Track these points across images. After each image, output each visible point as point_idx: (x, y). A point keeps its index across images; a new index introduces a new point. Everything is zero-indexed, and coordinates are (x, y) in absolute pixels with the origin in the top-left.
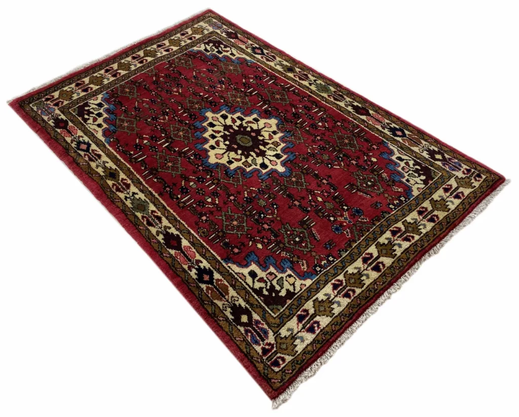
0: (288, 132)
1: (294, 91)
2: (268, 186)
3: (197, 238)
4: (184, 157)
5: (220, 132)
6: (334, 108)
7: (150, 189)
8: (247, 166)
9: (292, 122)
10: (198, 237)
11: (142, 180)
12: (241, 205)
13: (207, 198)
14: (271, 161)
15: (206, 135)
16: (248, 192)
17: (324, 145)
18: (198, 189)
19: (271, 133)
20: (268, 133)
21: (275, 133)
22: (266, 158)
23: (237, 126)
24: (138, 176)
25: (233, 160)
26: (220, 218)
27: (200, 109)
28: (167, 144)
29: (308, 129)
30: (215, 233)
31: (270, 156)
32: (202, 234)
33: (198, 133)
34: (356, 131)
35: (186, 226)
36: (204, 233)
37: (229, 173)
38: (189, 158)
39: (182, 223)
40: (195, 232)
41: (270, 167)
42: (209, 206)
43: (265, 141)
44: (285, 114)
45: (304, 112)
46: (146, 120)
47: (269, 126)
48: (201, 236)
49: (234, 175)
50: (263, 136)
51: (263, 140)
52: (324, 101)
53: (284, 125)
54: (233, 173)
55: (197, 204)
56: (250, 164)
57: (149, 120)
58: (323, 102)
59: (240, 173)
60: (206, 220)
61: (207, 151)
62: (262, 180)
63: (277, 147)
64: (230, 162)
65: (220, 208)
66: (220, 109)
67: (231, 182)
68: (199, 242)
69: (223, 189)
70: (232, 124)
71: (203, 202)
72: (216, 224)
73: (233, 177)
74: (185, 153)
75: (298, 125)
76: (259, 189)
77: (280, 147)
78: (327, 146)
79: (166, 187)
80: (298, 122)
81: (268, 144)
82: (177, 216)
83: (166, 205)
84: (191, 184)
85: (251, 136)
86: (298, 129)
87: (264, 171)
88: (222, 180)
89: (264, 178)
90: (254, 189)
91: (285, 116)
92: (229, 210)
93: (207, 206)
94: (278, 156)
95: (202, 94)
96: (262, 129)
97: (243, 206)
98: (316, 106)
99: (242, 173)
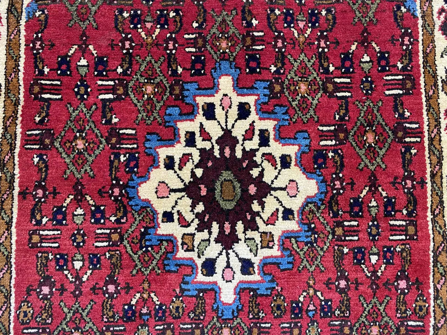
0: (310, 229)
1: (408, 147)
2: (181, 311)
3: (10, 314)
4: (113, 147)
5: (209, 139)
6: (432, 244)
7: (17, 171)
8: (185, 247)
9: (336, 215)
10: (13, 314)
11: (18, 143)
12: (111, 314)
13: (79, 257)
14: (228, 266)
15: (184, 127)
16: (142, 297)
17: (334, 307)
18: (79, 230)
19: (281, 209)
20: (278, 206)
21: (288, 214)
22: (228, 254)
23: (244, 150)
24: (19, 130)
25: (176, 217)
26: (66, 310)
27: (224, 57)
28: (110, 96)
29: (346, 250)
30: (39, 329)
31: (237, 256)
32: (22, 315)
33: (176, 111)
34: (410, 323)
35: (13, 282)
36: (26, 315)
37: (147, 237)
38: (117, 156)
39: (11, 273)
40: (16, 302)
41: (217, 278)
42: (69, 276)
43: (257, 219)
44: (343, 188)
45: (374, 211)
46: (121, 12)
47: (292, 192)
48: (17, 317)
49: (151, 246)
50: (263, 208)
51: (258, 214)
52: (433, 212)
53: (319, 208)
54: (155, 242)
55: (55, 257)
56: (194, 246)
57: (126, 15)
58: (429, 213)
59: (163, 250)
60: (45, 297)
61: (154, 163)
62: (182, 291)
63: (262, 247)
64: (168, 217)
65: (81, 293)
66: (252, 88)
67: (136, 257)
68: (7, 326)
69: (114, 260)
70: (240, 138)
71: (66, 261)
72: (51, 316)
73: (147, 251)
74: (122, 138)
75: (339, 231)
76: (161, 306)
77: (266, 252)
78: (337, 312)
79: (39, 186)
80: (346, 223)
81: (256, 228)
82: (13, 255)
83: (15, 220)
84: (80, 211)
85: (245, 191)
86: (330, 237)
87: (200, 278)
88: (125, 242)
89: (189, 290)
90: (155, 299)
91: (338, 193)
92: (89, 307)
93: (66, 272)
94: (246, 267)
95: (255, 22)
96: (275, 189)
97: (113, 317)
98: (409, 214)
99: (166, 253)
